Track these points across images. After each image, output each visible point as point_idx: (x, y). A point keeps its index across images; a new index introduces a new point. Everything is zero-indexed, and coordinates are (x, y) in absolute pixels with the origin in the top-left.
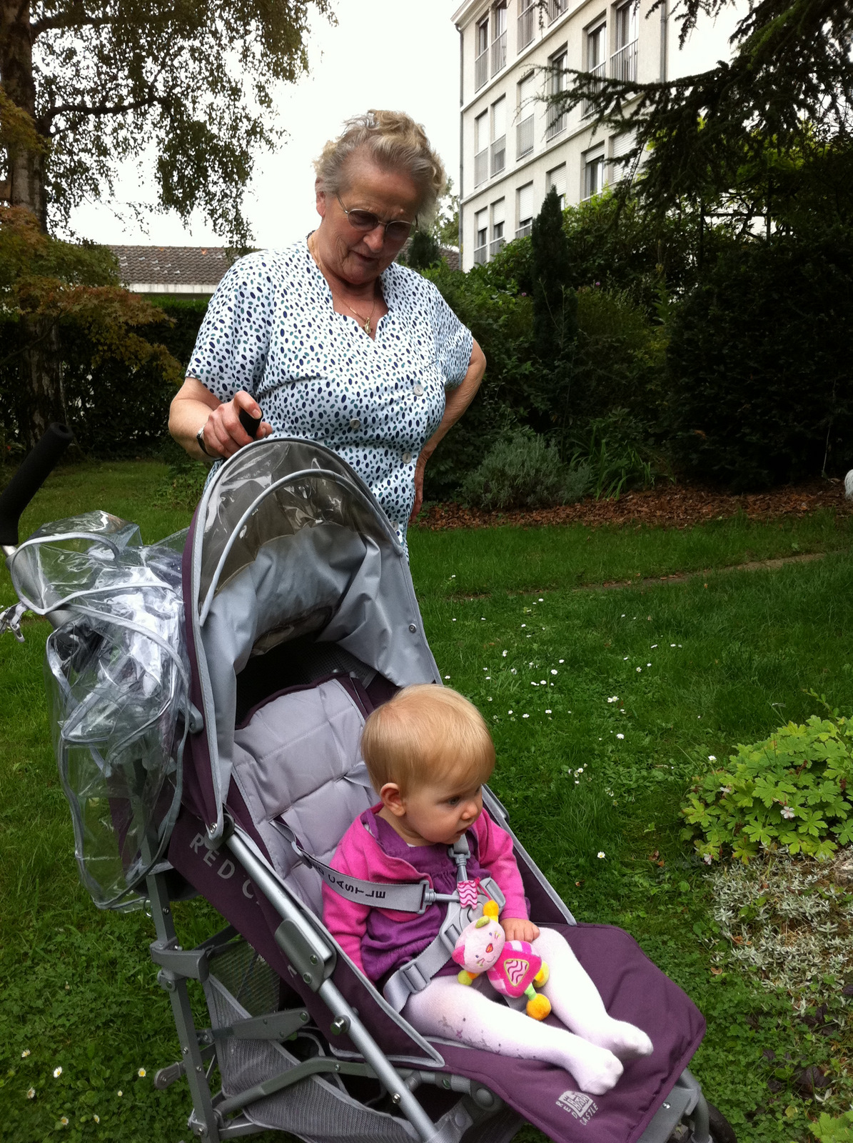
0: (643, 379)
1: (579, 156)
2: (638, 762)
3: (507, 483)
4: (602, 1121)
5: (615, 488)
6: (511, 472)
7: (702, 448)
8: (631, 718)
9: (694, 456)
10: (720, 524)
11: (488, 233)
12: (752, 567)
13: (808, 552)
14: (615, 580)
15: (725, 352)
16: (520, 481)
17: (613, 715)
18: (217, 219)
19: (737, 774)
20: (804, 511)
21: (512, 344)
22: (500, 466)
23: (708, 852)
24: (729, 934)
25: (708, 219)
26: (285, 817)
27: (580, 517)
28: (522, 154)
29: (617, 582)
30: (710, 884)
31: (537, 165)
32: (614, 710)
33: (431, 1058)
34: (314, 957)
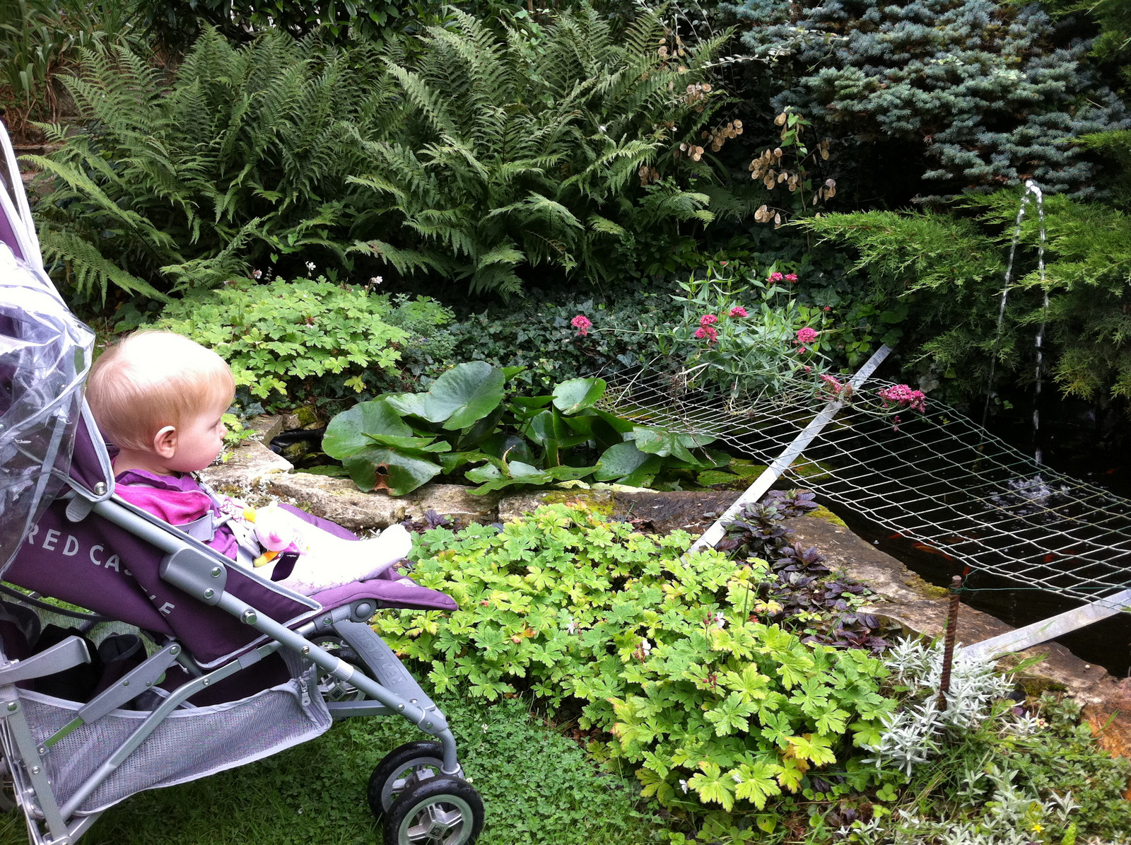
33: (312, 610)
34: (215, 569)
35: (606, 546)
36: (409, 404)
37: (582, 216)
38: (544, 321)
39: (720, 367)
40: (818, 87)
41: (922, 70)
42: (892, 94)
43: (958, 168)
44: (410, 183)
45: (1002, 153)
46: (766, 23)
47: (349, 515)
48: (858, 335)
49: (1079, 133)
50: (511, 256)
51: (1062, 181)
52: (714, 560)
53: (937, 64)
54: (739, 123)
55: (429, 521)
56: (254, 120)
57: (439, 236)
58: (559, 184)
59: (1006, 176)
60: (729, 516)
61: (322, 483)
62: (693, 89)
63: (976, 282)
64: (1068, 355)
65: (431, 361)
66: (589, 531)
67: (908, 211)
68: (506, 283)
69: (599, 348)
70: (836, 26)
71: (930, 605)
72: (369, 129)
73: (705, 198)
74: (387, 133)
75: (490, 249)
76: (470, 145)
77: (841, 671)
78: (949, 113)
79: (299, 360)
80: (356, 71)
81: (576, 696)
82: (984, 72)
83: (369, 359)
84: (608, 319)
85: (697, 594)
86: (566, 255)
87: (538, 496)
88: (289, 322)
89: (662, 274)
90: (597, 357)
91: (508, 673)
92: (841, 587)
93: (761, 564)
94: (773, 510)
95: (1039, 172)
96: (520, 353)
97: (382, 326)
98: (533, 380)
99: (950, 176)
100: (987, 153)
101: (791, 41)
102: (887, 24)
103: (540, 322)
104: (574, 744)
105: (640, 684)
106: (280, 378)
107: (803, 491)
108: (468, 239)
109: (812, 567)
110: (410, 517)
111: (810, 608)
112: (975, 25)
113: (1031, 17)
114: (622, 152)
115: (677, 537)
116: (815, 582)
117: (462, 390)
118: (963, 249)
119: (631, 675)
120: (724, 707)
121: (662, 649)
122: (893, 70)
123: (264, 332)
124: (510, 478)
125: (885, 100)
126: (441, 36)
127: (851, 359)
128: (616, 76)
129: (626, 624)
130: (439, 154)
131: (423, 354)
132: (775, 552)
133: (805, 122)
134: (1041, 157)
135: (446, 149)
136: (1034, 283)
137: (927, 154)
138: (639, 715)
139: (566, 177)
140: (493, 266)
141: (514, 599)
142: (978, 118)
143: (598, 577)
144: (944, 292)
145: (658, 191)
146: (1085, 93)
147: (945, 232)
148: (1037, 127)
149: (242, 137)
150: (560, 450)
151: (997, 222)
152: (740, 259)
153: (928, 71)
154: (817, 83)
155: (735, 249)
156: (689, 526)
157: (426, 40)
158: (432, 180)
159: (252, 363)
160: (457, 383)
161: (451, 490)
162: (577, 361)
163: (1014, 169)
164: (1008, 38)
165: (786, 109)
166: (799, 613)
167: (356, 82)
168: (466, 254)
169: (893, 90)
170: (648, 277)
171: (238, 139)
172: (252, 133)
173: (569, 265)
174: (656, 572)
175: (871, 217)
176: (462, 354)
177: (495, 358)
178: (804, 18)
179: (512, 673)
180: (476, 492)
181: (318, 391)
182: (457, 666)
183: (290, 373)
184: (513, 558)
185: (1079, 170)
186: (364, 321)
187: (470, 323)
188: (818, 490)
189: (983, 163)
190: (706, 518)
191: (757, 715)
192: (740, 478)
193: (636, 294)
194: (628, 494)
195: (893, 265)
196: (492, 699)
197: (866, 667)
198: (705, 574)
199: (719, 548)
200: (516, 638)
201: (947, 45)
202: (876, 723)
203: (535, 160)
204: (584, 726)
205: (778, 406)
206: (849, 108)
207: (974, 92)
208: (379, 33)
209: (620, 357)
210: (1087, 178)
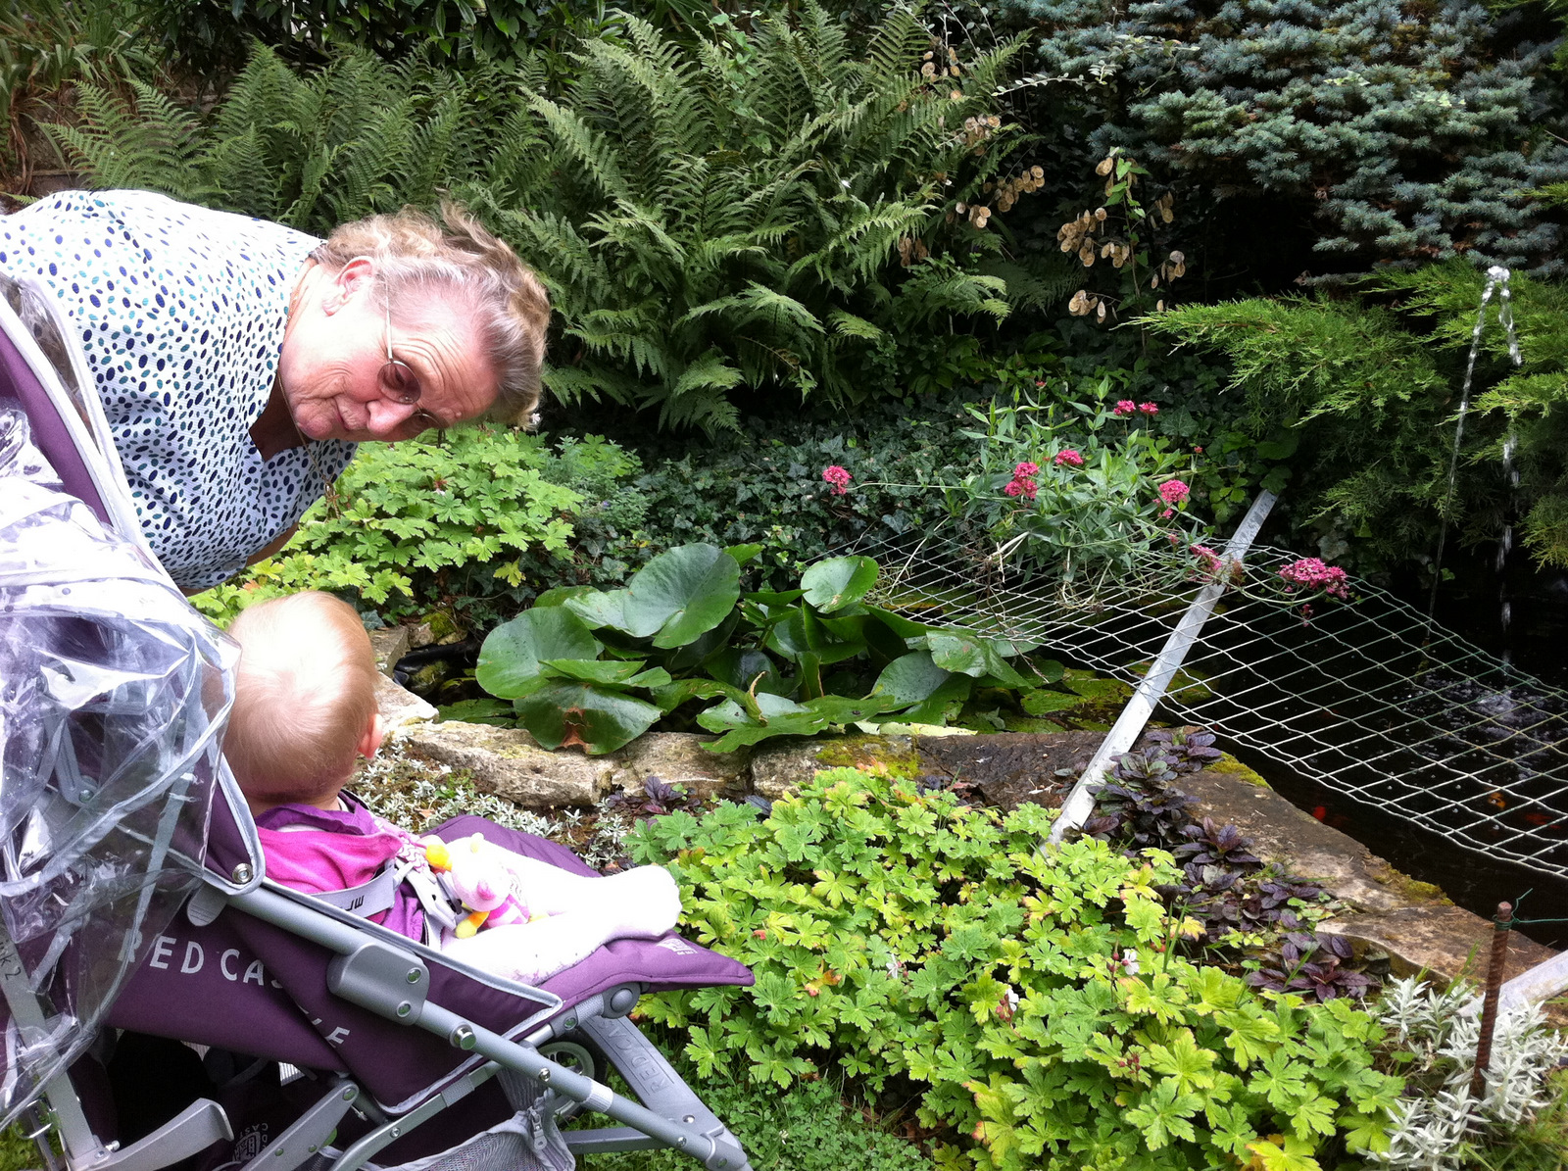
33: (547, 1007)
34: (412, 971)
35: (927, 834)
36: (601, 608)
37: (821, 314)
38: (773, 468)
39: (1045, 539)
40: (1156, 122)
41: (1309, 94)
42: (1269, 130)
43: (1365, 235)
44: (569, 270)
45: (1428, 212)
46: (1072, 24)
47: (532, 788)
48: (1227, 477)
49: (1540, 183)
50: (725, 377)
51: (1517, 252)
52: (1092, 855)
53: (1332, 85)
54: (1038, 171)
55: (650, 794)
56: (335, 183)
57: (616, 347)
58: (786, 268)
59: (1436, 246)
60: (1095, 773)
61: (484, 737)
62: (973, 124)
63: (1403, 401)
64: (1540, 507)
65: (614, 535)
66: (900, 811)
67: (1294, 298)
68: (715, 415)
69: (856, 507)
70: (1178, 29)
71: (1421, 916)
72: (503, 190)
73: (999, 284)
74: (527, 194)
75: (688, 363)
76: (657, 214)
77: (1320, 1037)
78: (1352, 156)
79: (429, 544)
80: (477, 105)
81: (912, 1076)
82: (1399, 96)
83: (529, 539)
84: (866, 463)
85: (1075, 911)
86: (802, 371)
87: (808, 751)
88: (409, 486)
89: (933, 392)
90: (852, 520)
91: (805, 1043)
92: (1286, 890)
93: (1161, 857)
94: (1161, 765)
95: (1482, 239)
96: (741, 517)
97: (545, 487)
98: (764, 557)
99: (1356, 246)
100: (1407, 213)
101: (1114, 52)
102: (1255, 27)
103: (768, 471)
104: (913, 1152)
105: (1011, 1061)
106: (402, 572)
107: (1192, 729)
108: (656, 350)
109: (1231, 855)
110: (621, 788)
111: (1243, 925)
112: (1381, 26)
113: (1463, 14)
114: (879, 221)
115: (1026, 816)
116: (1241, 881)
117: (675, 586)
118: (1378, 353)
119: (995, 1045)
120: (1153, 1101)
121: (1035, 1002)
122: (1267, 94)
123: (375, 505)
124: (763, 724)
125: (1260, 138)
126: (605, 54)
127: (1218, 513)
128: (860, 108)
129: (976, 961)
130: (612, 228)
131: (603, 523)
132: (1172, 832)
133: (1140, 170)
134: (1484, 217)
135: (625, 221)
136: (1495, 405)
137: (1320, 214)
138: (1018, 1112)
139: (796, 258)
140: (698, 390)
141: (802, 925)
142: (1392, 163)
143: (921, 882)
144: (1356, 416)
145: (928, 273)
146: (1544, 123)
147: (1351, 328)
148: (1478, 173)
149: (320, 209)
150: (821, 667)
151: (1427, 313)
152: (1045, 366)
153: (1318, 94)
154: (1156, 114)
155: (1034, 351)
156: (1036, 792)
157: (582, 59)
158: (599, 264)
159: (360, 551)
160: (669, 577)
161: (673, 742)
162: (825, 526)
163: (1447, 236)
164: (1430, 44)
165: (1114, 151)
166: (1228, 933)
167: (478, 121)
168: (654, 372)
169: (1271, 123)
170: (914, 395)
171: (315, 212)
172: (336, 203)
173: (807, 386)
174: (1006, 874)
175: (1247, 308)
176: (658, 521)
177: (706, 526)
178: (1130, 17)
179: (811, 1043)
180: (714, 748)
181: (456, 587)
182: (727, 1033)
183: (416, 564)
184: (791, 859)
185: (1540, 236)
186: (518, 480)
187: (664, 473)
188: (1215, 727)
189: (1402, 227)
190: (1059, 779)
191: (1203, 1113)
192: (1083, 700)
193: (899, 423)
194: (934, 740)
195: (1281, 380)
196: (785, 1085)
197: (1352, 1028)
198: (1083, 878)
199: (1091, 830)
200: (812, 987)
201: (1342, 56)
202: (1379, 1115)
203: (752, 235)
204: (925, 1122)
205: (1132, 594)
206: (1206, 150)
207: (1386, 125)
208: (509, 48)
209: (887, 519)
210: (1552, 246)
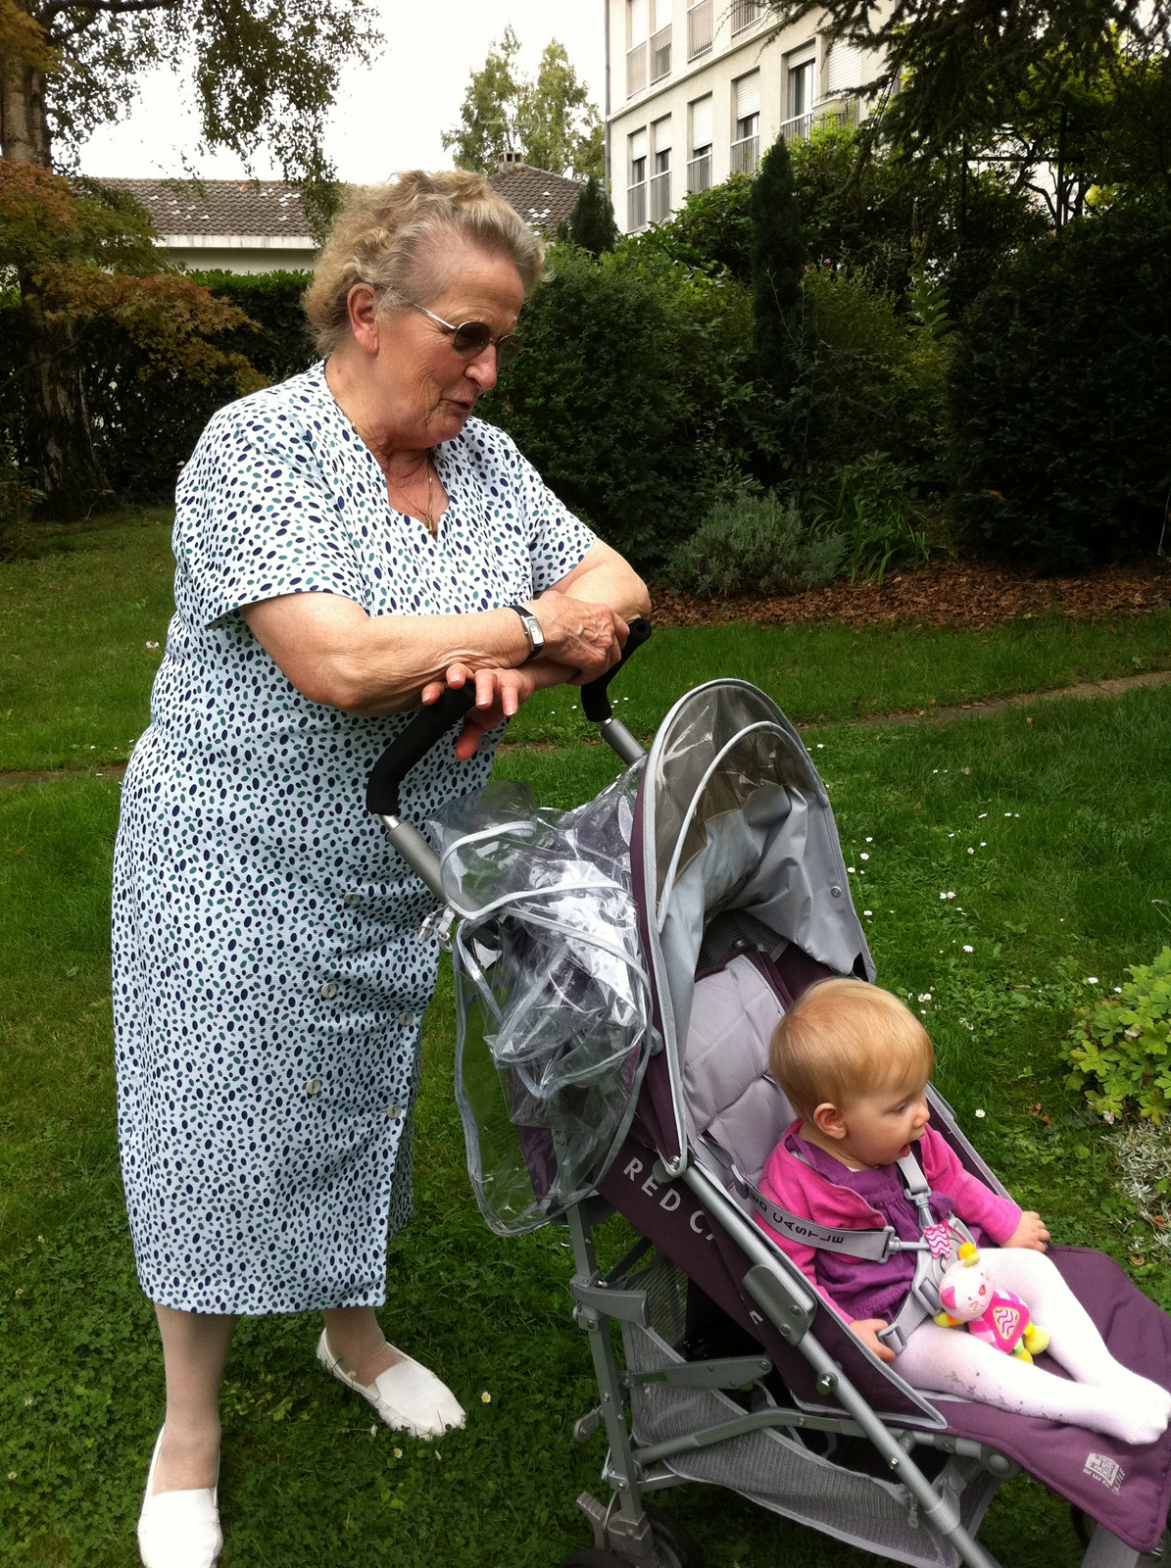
0: (903, 408)
1: (779, 59)
2: (993, 981)
3: (732, 560)
4: (1131, 1488)
5: (876, 566)
6: (737, 545)
7: (998, 515)
8: (971, 918)
9: (986, 525)
10: (1029, 623)
11: (647, 164)
12: (1084, 692)
13: (1155, 669)
14: (902, 709)
15: (1032, 385)
16: (749, 558)
17: (946, 914)
18: (288, 161)
19: (1141, 1010)
20: (1141, 606)
21: (726, 359)
22: (721, 536)
23: (1109, 1108)
24: (1145, 1214)
25: (972, 164)
26: (711, 1130)
27: (834, 610)
28: (696, 53)
29: (905, 712)
30: (1111, 1149)
31: (718, 68)
32: (947, 908)
33: (931, 1418)
34: (795, 1308)
